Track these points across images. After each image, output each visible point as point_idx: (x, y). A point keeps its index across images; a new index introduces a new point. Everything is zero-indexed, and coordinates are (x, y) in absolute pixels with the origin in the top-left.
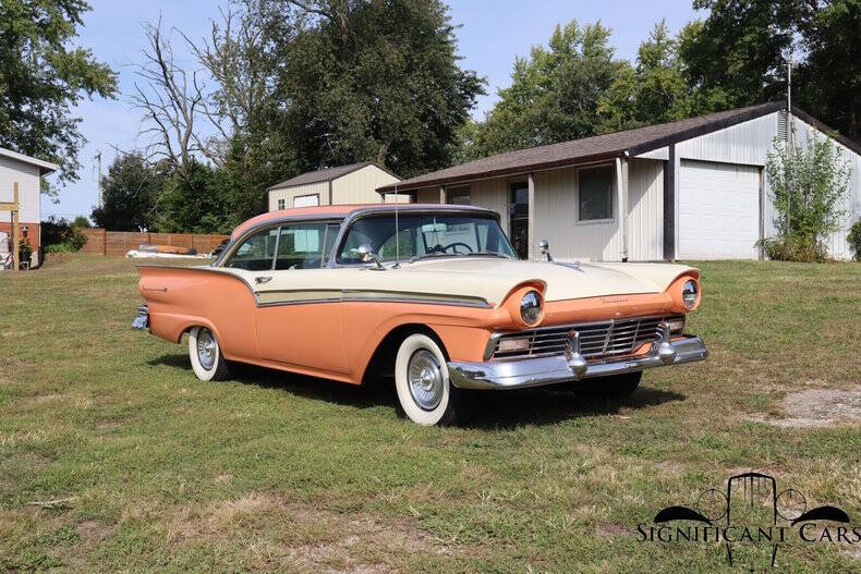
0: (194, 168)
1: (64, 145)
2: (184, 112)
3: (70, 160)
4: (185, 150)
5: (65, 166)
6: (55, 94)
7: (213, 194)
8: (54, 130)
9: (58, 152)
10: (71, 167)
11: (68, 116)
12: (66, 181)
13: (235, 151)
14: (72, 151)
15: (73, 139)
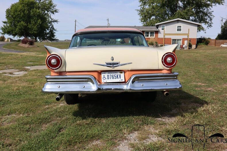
1: (209, 18)
3: (210, 22)
5: (209, 24)
6: (207, 6)
8: (206, 15)
9: (207, 21)
10: (210, 24)
11: (210, 11)
12: (209, 27)
14: (211, 19)
15: (211, 17)
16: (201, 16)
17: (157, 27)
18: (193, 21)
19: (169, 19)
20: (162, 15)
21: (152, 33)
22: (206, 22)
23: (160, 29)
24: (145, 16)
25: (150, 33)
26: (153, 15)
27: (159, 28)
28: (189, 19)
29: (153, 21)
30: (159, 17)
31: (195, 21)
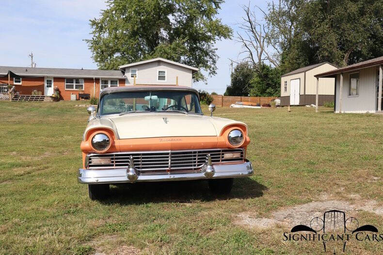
0: (264, 67)
1: (211, 60)
2: (260, 43)
3: (213, 66)
4: (260, 60)
5: (211, 69)
6: (207, 39)
7: (272, 79)
8: (207, 54)
9: (209, 63)
10: (213, 69)
11: (212, 48)
12: (211, 75)
13: (283, 59)
14: (214, 62)
15: (214, 57)
16: (199, 55)
17: (124, 71)
18: (185, 64)
19: (145, 58)
20: (133, 52)
21: (113, 82)
22: (206, 66)
23: (128, 75)
24: (102, 52)
25: (109, 82)
26: (118, 50)
27: (126, 74)
28: (178, 60)
29: (116, 61)
30: (128, 54)
31: (189, 63)
